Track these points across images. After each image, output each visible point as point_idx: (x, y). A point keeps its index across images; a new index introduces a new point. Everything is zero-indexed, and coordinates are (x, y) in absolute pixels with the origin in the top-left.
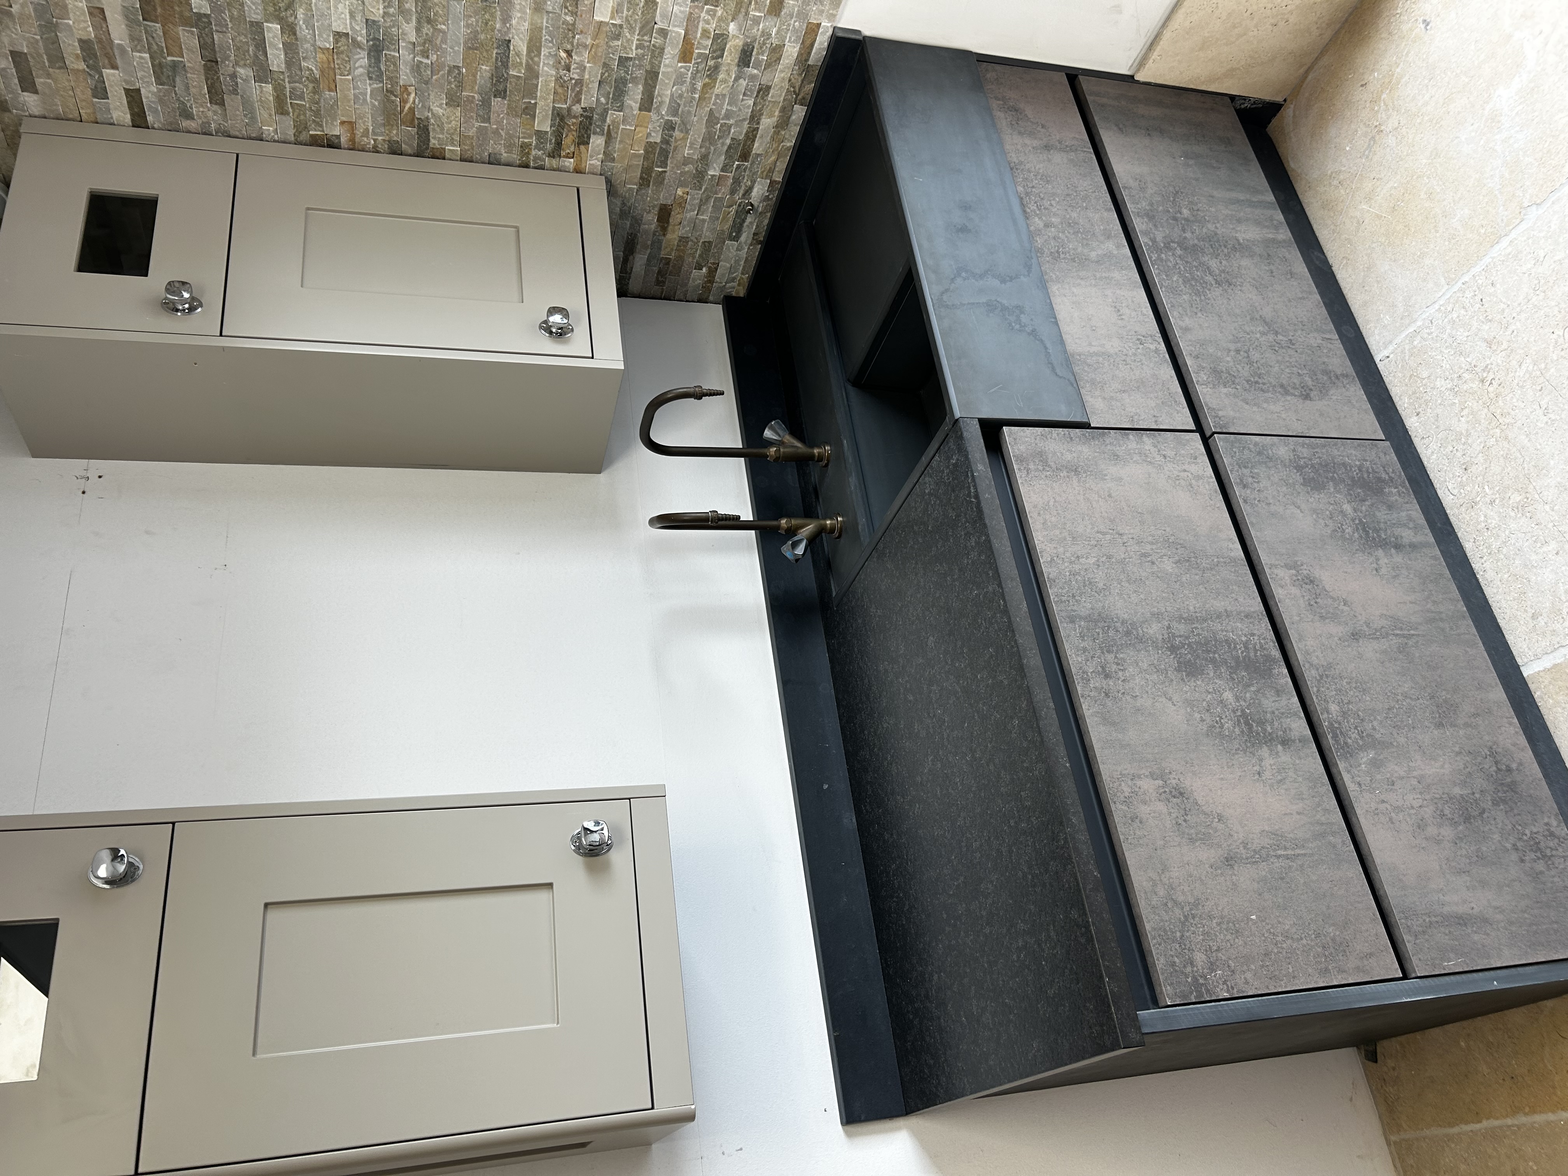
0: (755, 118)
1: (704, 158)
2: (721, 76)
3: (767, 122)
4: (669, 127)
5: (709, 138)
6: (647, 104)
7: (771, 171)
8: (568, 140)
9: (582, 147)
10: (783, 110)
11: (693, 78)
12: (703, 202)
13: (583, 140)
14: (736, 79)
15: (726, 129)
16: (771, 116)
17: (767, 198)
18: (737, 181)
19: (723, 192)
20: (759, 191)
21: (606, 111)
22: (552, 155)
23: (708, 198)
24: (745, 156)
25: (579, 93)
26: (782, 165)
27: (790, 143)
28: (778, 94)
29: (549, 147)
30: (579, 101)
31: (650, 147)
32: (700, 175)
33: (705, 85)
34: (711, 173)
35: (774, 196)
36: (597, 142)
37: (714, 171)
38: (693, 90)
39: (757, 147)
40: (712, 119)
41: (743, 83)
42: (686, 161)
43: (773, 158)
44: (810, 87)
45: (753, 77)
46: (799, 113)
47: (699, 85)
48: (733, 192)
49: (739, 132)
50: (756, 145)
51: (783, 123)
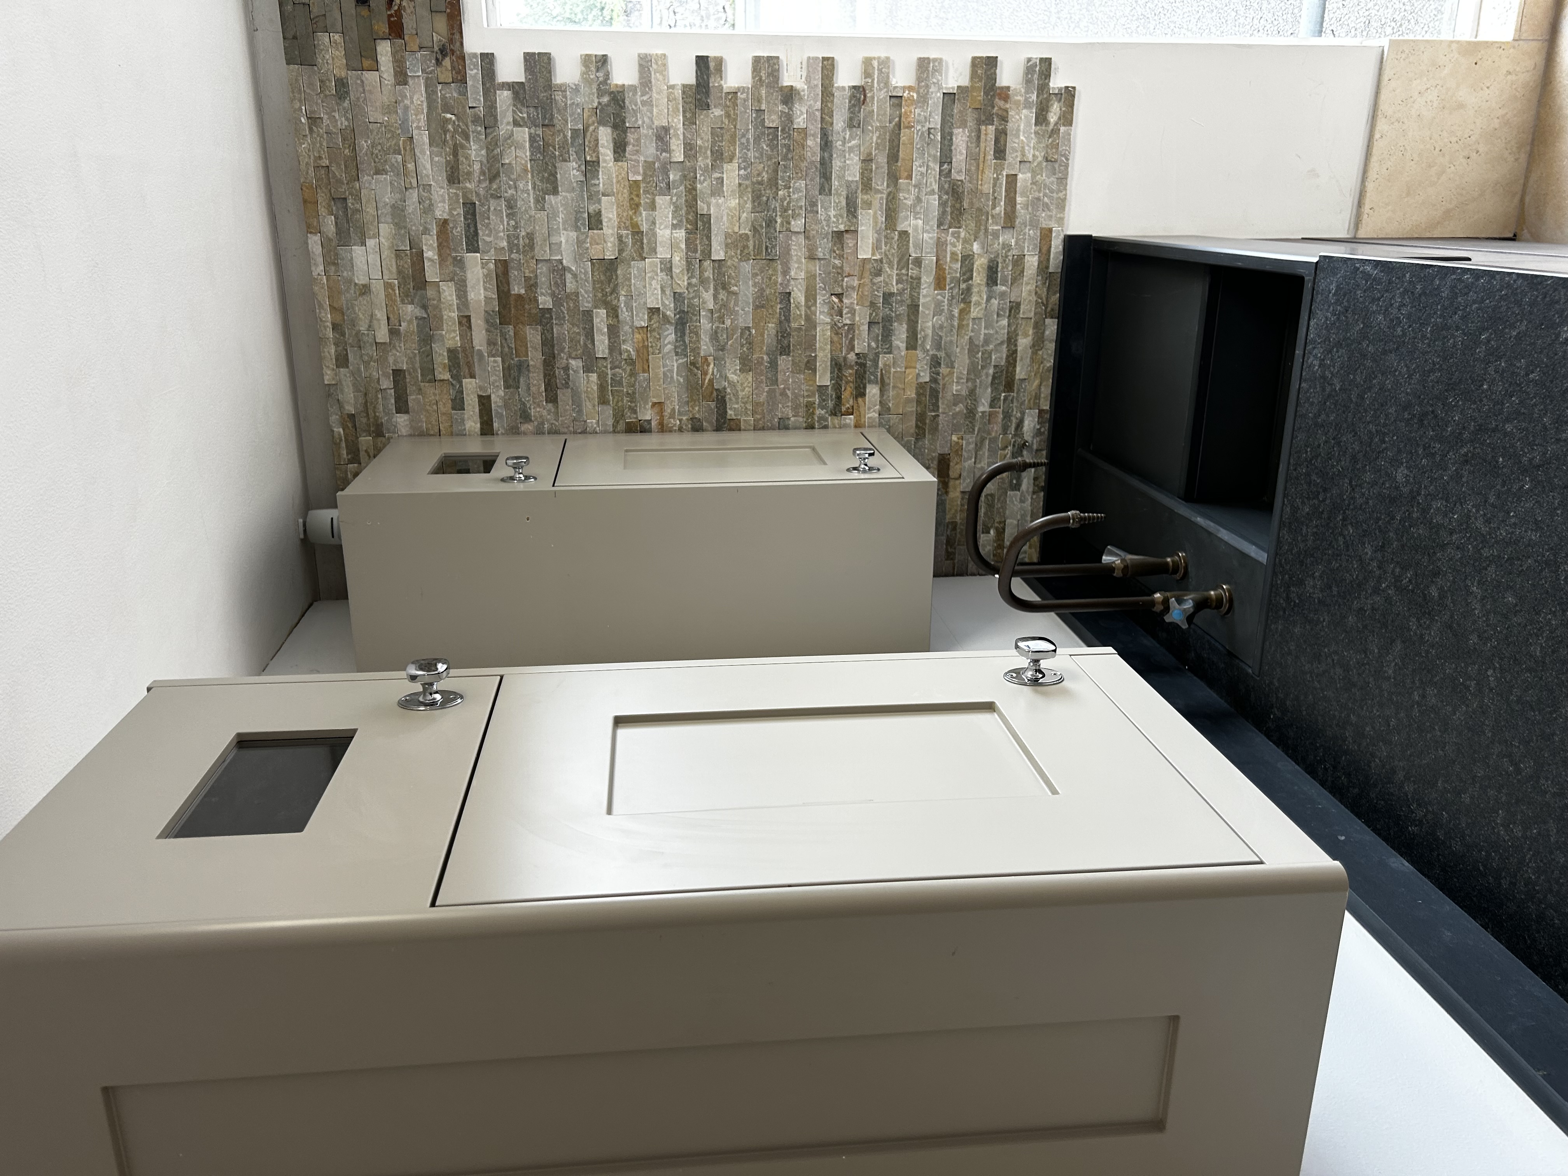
0: (1011, 340)
1: (972, 392)
2: (974, 299)
3: (1024, 342)
4: (935, 363)
5: (973, 371)
6: (912, 343)
7: (1037, 397)
8: (847, 394)
9: (860, 400)
10: (1036, 326)
11: (950, 305)
12: (978, 447)
13: (860, 393)
14: (988, 300)
15: (987, 356)
16: (1026, 335)
17: (1038, 433)
18: (1007, 416)
19: (996, 428)
20: (1030, 423)
21: (877, 355)
22: (834, 413)
23: (983, 440)
24: (1009, 386)
25: (852, 339)
26: (1046, 391)
27: (1050, 363)
28: (1028, 309)
29: (830, 404)
30: (852, 348)
31: (921, 386)
32: (971, 413)
33: (961, 312)
34: (981, 409)
35: (1045, 429)
36: (873, 391)
37: (983, 407)
38: (952, 317)
39: (1020, 372)
40: (973, 348)
41: (995, 302)
42: (957, 399)
43: (1037, 382)
44: (1056, 298)
45: (1003, 295)
46: (1051, 327)
47: (956, 312)
48: (1005, 430)
49: (999, 357)
50: (1018, 369)
51: (1038, 344)
